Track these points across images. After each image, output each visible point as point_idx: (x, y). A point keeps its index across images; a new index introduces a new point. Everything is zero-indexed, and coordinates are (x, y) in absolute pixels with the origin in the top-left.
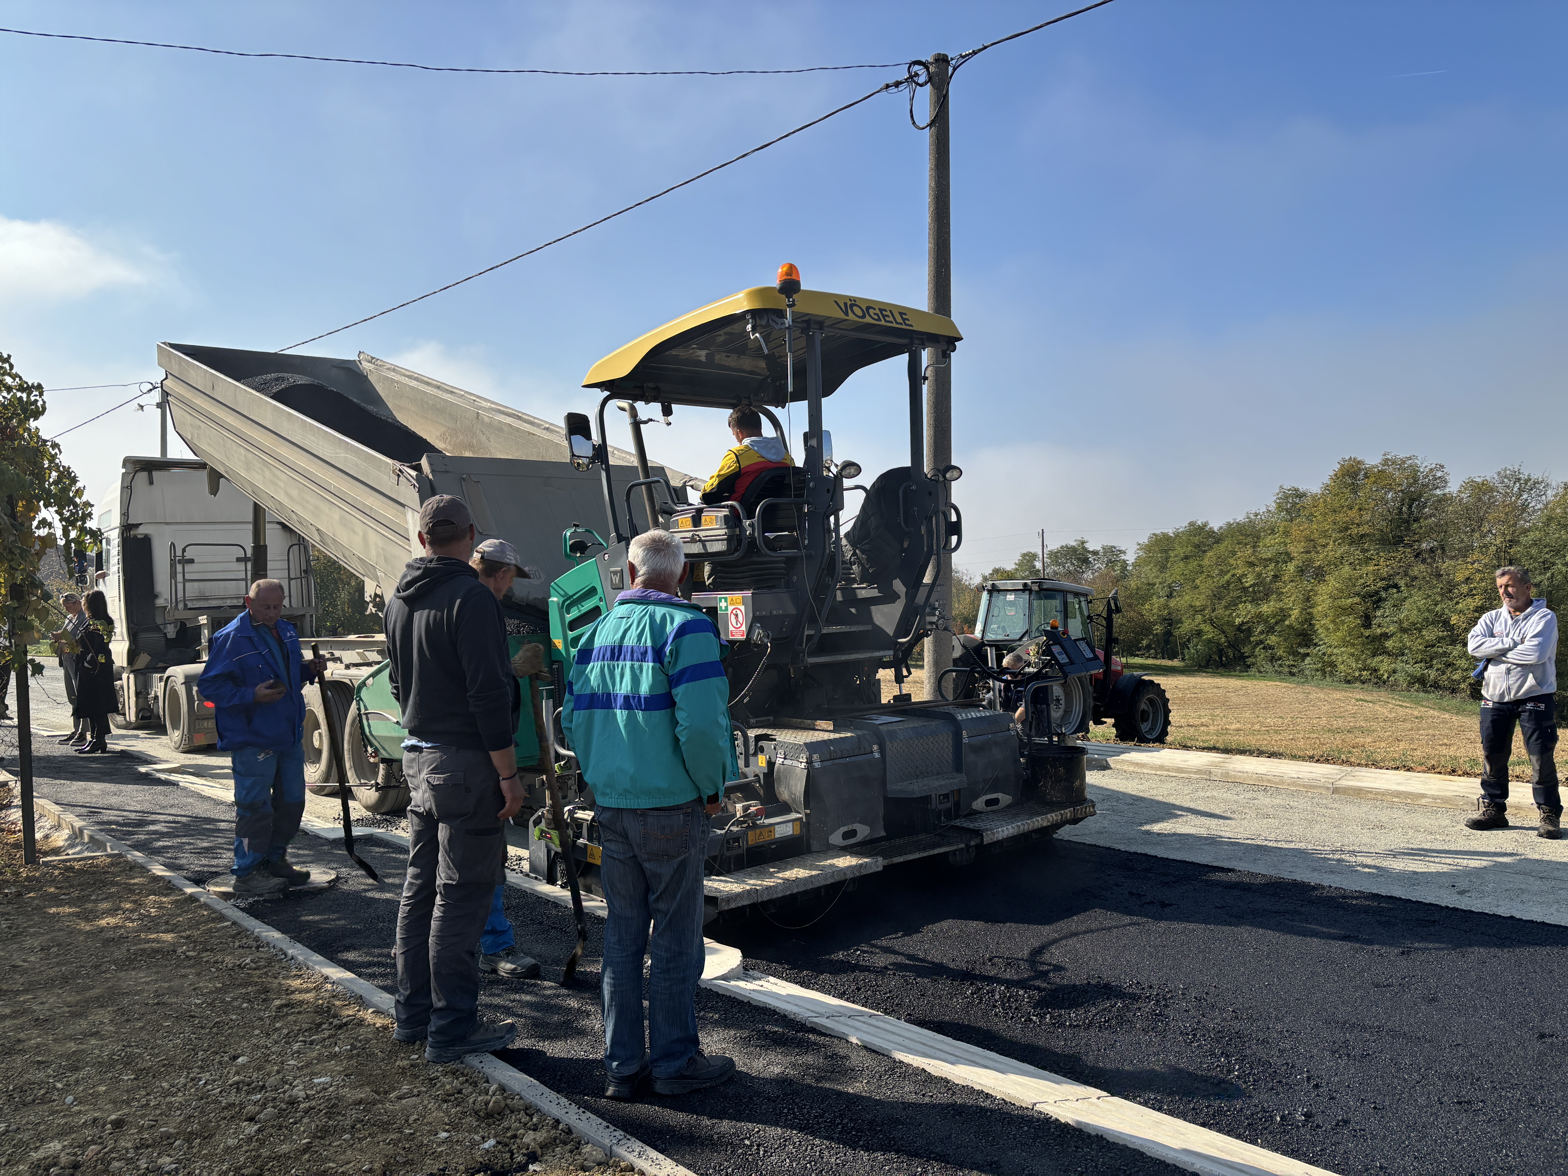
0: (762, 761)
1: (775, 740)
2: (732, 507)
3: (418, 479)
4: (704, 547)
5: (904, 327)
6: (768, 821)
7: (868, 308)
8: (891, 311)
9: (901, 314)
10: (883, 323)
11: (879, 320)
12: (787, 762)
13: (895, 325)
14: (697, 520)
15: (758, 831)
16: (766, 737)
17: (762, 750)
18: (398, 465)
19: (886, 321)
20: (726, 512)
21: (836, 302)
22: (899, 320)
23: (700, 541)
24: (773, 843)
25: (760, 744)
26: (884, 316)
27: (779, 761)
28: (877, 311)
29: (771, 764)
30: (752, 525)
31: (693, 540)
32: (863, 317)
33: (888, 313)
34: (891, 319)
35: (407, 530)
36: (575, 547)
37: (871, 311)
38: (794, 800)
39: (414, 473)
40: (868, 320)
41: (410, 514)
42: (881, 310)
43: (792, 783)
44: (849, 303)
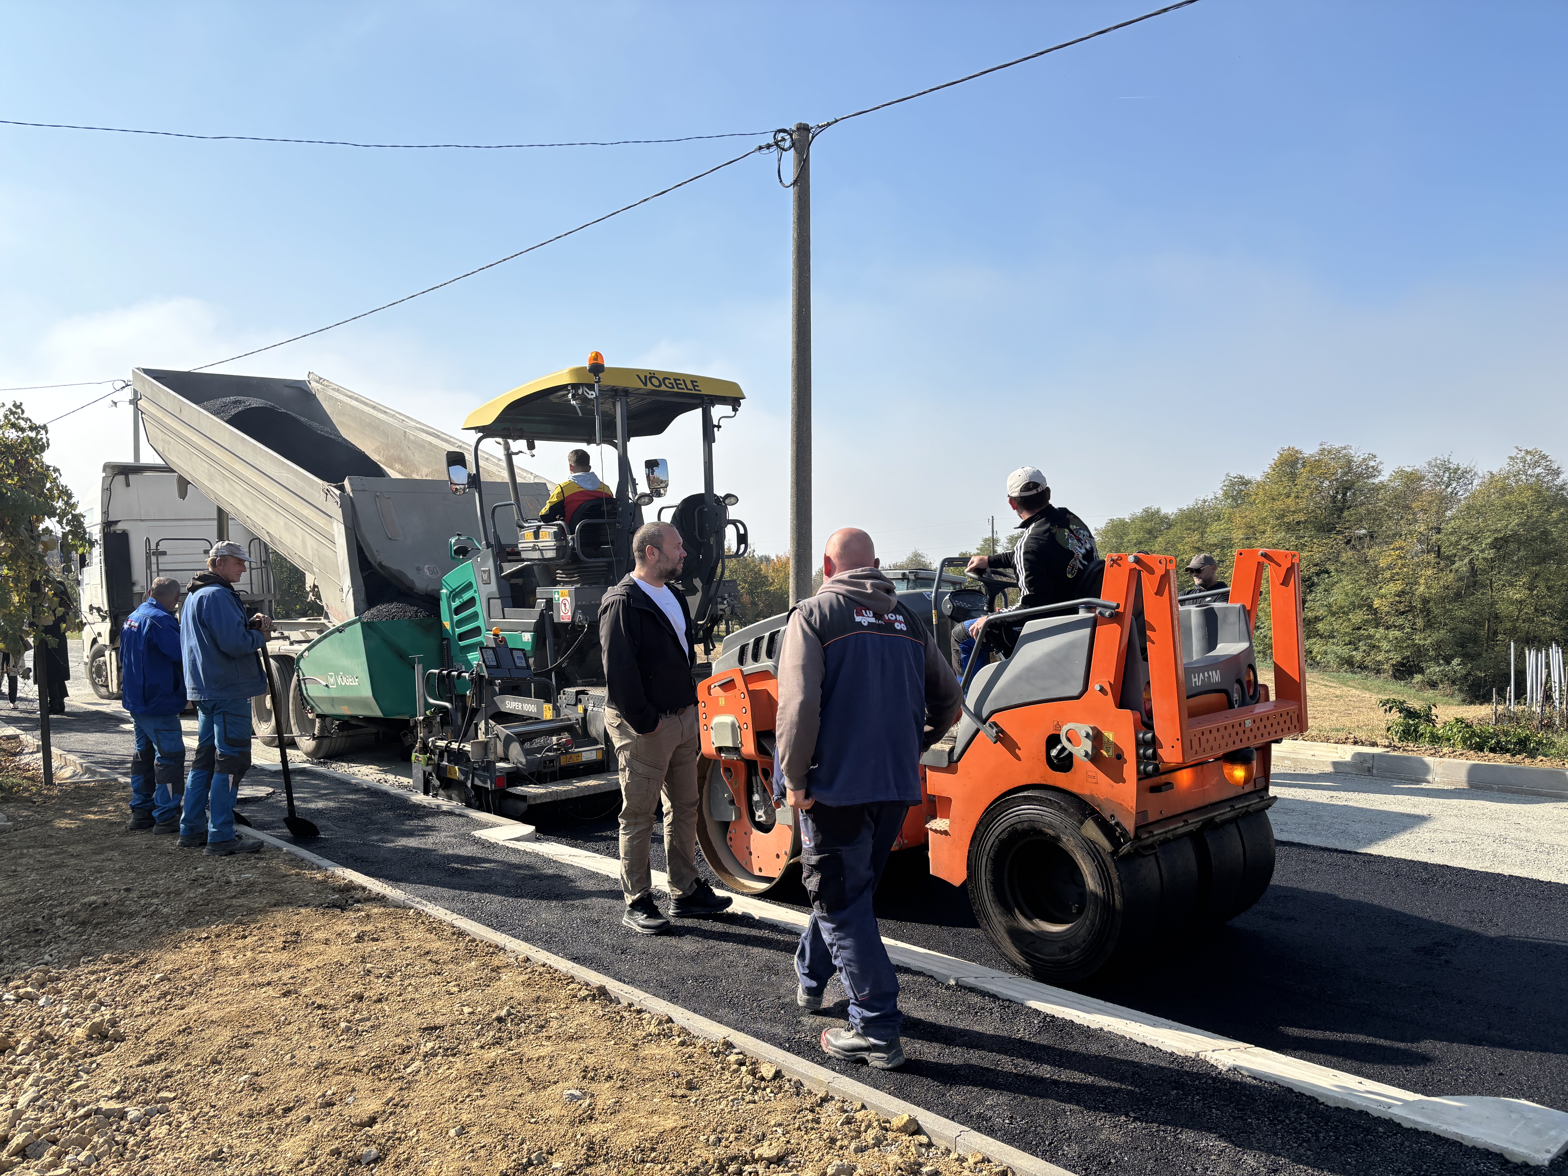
0: (580, 708)
1: (587, 694)
2: (560, 525)
3: (341, 497)
4: (542, 554)
5: (694, 392)
6: (577, 750)
7: (664, 379)
8: (684, 381)
9: (692, 382)
10: (676, 390)
11: (673, 387)
12: (595, 709)
13: (686, 391)
14: (536, 535)
15: (568, 756)
16: (583, 692)
17: (580, 701)
18: (326, 484)
19: (678, 388)
20: (555, 529)
21: (638, 376)
22: (690, 386)
23: (539, 549)
24: (581, 765)
25: (580, 696)
26: (677, 384)
27: (590, 708)
28: (672, 381)
29: (586, 710)
30: (573, 539)
31: (534, 549)
32: (660, 386)
33: (682, 382)
34: (683, 386)
35: (333, 535)
36: (457, 552)
37: (667, 381)
38: (599, 735)
39: (338, 492)
40: (663, 388)
41: (335, 523)
42: (675, 380)
43: (598, 723)
44: (649, 376)
